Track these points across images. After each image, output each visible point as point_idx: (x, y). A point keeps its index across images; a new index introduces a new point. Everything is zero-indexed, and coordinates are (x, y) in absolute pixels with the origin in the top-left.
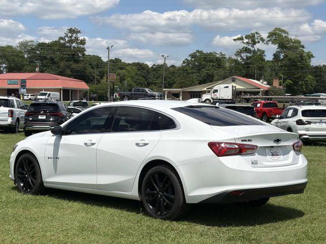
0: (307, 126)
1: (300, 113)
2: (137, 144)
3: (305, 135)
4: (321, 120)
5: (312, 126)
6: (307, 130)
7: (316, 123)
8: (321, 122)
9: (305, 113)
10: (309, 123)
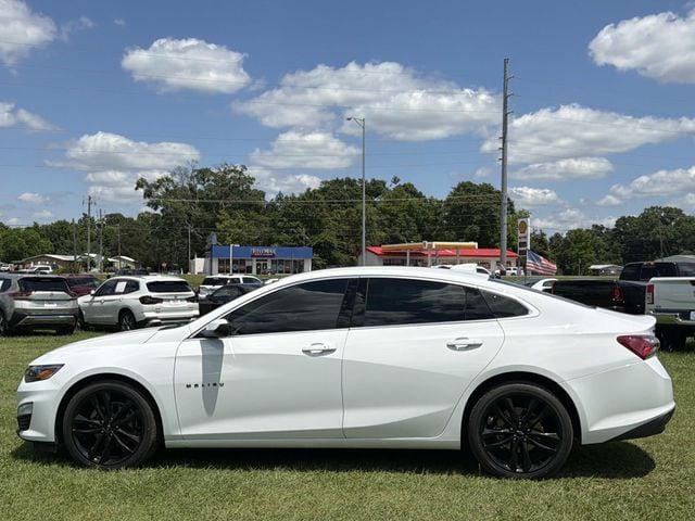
0: (158, 305)
1: (143, 286)
2: (452, 347)
3: (156, 318)
4: (176, 296)
5: (164, 305)
6: (158, 311)
7: (169, 300)
8: (176, 299)
9: (152, 286)
10: (160, 301)
